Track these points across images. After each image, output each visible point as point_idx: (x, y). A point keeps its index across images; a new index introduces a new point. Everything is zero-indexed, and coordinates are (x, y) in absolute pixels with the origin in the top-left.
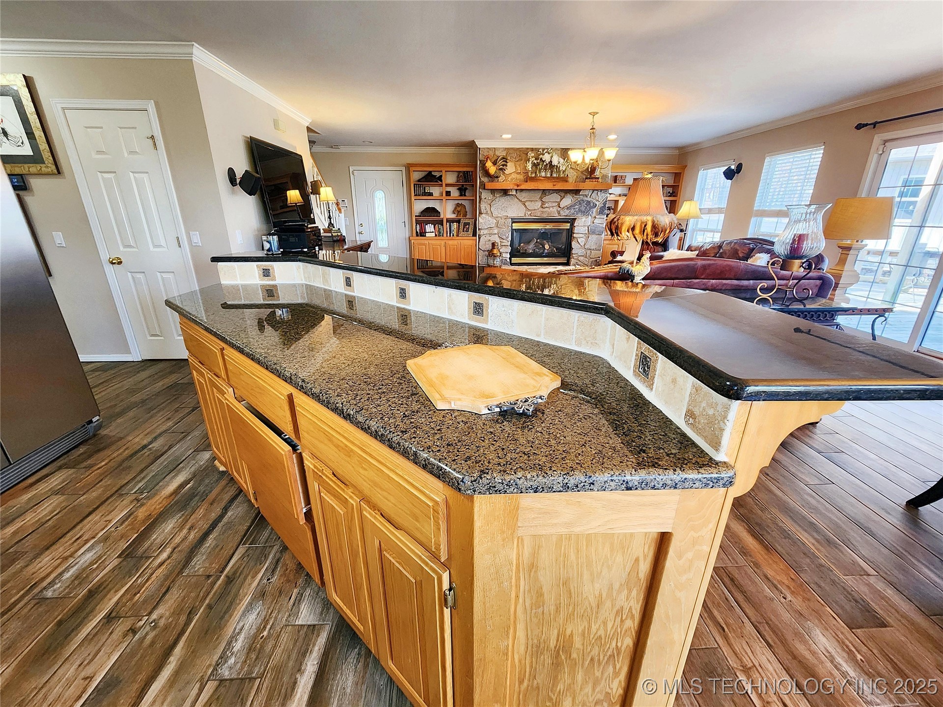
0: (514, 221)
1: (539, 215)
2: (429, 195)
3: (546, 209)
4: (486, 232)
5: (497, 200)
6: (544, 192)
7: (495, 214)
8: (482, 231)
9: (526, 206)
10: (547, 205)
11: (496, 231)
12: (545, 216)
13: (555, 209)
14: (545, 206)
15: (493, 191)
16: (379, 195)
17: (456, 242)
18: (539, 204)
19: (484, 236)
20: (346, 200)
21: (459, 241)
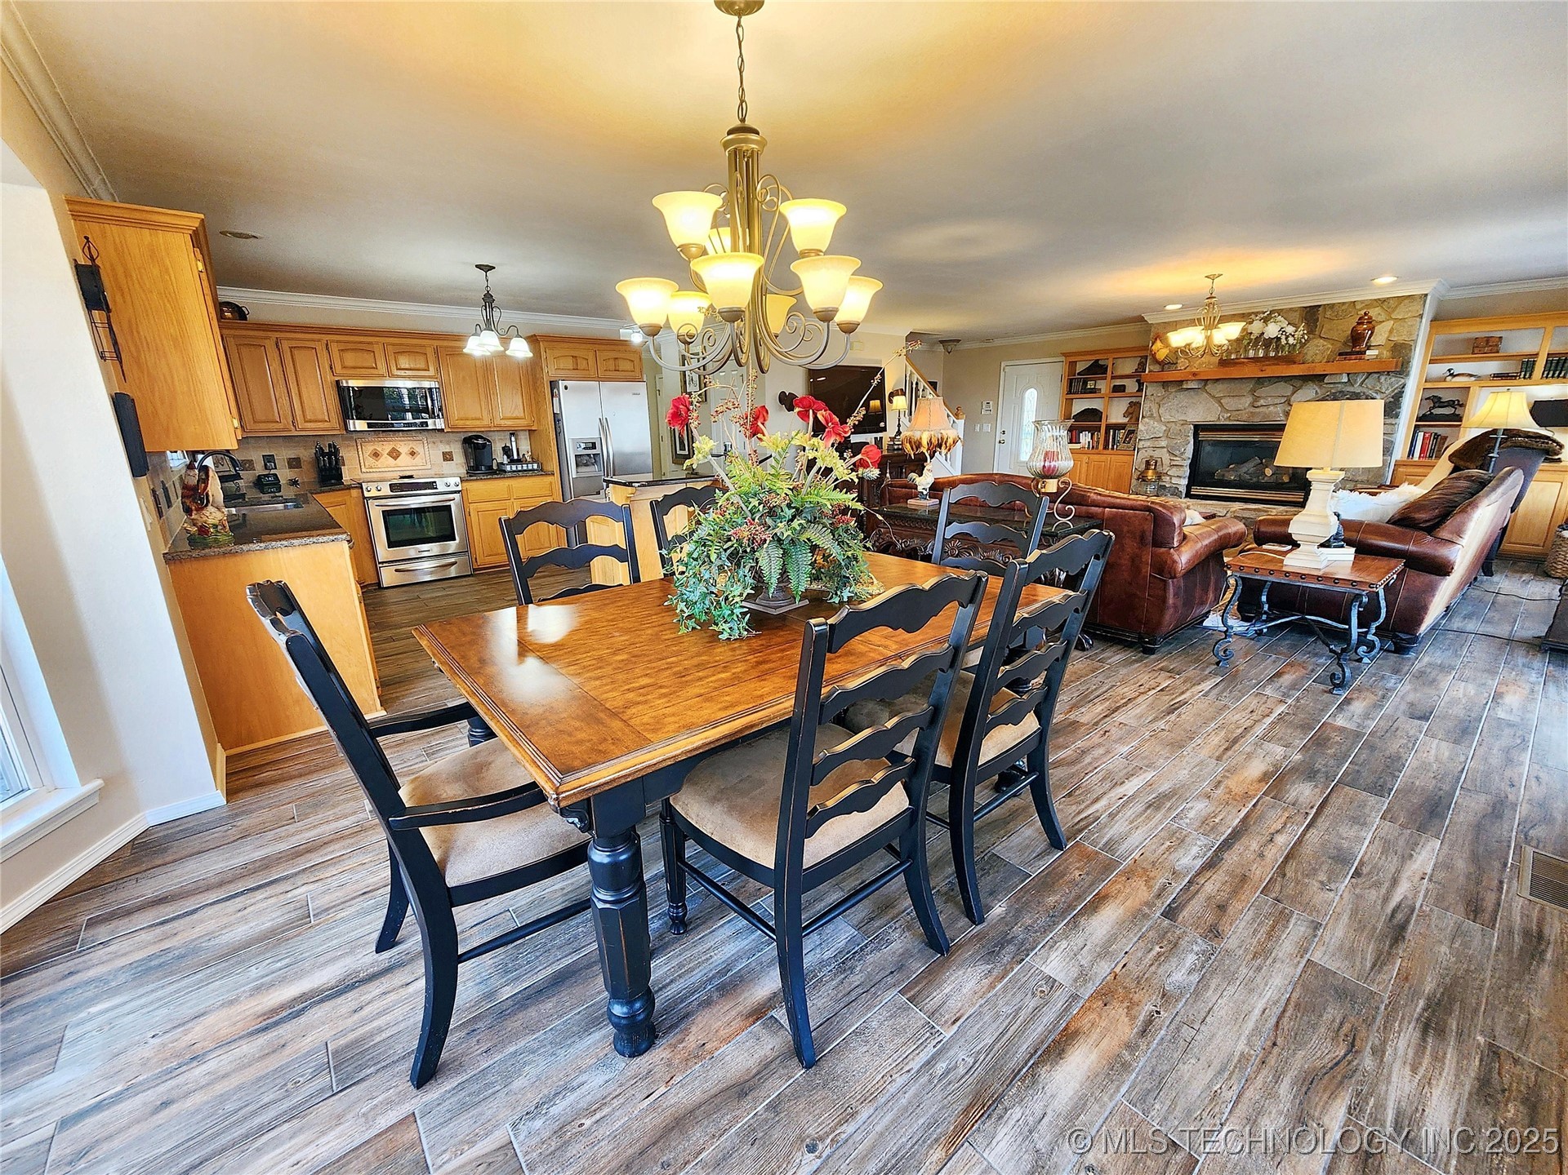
0: (1198, 428)
1: (1244, 419)
2: (1091, 393)
3: (1261, 409)
4: (1147, 444)
5: (1171, 397)
6: (1260, 381)
7: (1166, 417)
8: (1141, 443)
9: (1221, 405)
10: (1262, 402)
11: (1163, 444)
12: (1257, 420)
13: (1279, 409)
14: (1259, 404)
15: (1165, 384)
16: (1031, 396)
17: (1103, 458)
18: (1248, 400)
19: (1143, 451)
20: (991, 403)
21: (1109, 457)
